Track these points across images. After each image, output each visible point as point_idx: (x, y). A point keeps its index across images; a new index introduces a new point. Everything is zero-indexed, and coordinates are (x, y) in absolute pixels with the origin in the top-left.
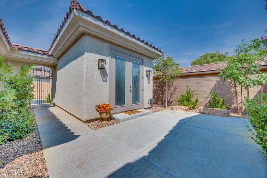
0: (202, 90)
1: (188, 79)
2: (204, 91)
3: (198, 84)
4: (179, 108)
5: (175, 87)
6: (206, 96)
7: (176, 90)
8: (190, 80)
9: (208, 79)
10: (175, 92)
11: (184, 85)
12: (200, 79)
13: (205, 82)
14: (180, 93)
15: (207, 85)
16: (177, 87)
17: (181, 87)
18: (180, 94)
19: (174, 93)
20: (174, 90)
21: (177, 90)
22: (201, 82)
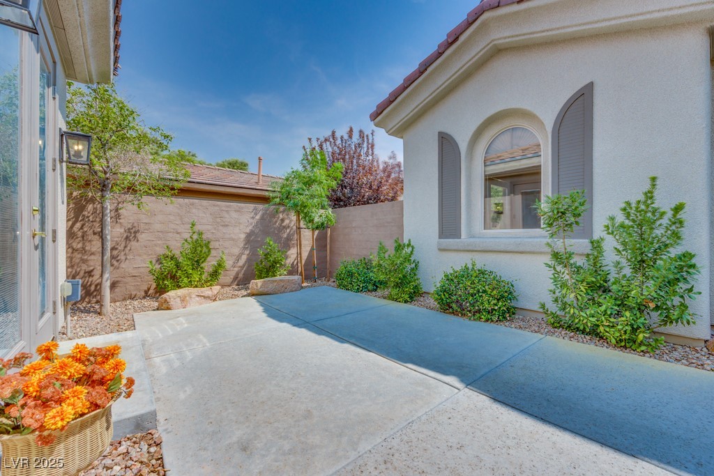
0: (227, 236)
1: (186, 201)
2: (233, 240)
3: (219, 220)
4: (193, 296)
5: (130, 226)
6: (236, 251)
7: (135, 237)
8: (193, 204)
9: (242, 208)
10: (134, 244)
11: (172, 218)
12: (222, 204)
13: (234, 215)
14: (156, 245)
15: (240, 223)
16: (142, 226)
17: (158, 227)
18: (157, 249)
19: (125, 247)
20: (127, 238)
21: (141, 236)
22: (227, 216)
